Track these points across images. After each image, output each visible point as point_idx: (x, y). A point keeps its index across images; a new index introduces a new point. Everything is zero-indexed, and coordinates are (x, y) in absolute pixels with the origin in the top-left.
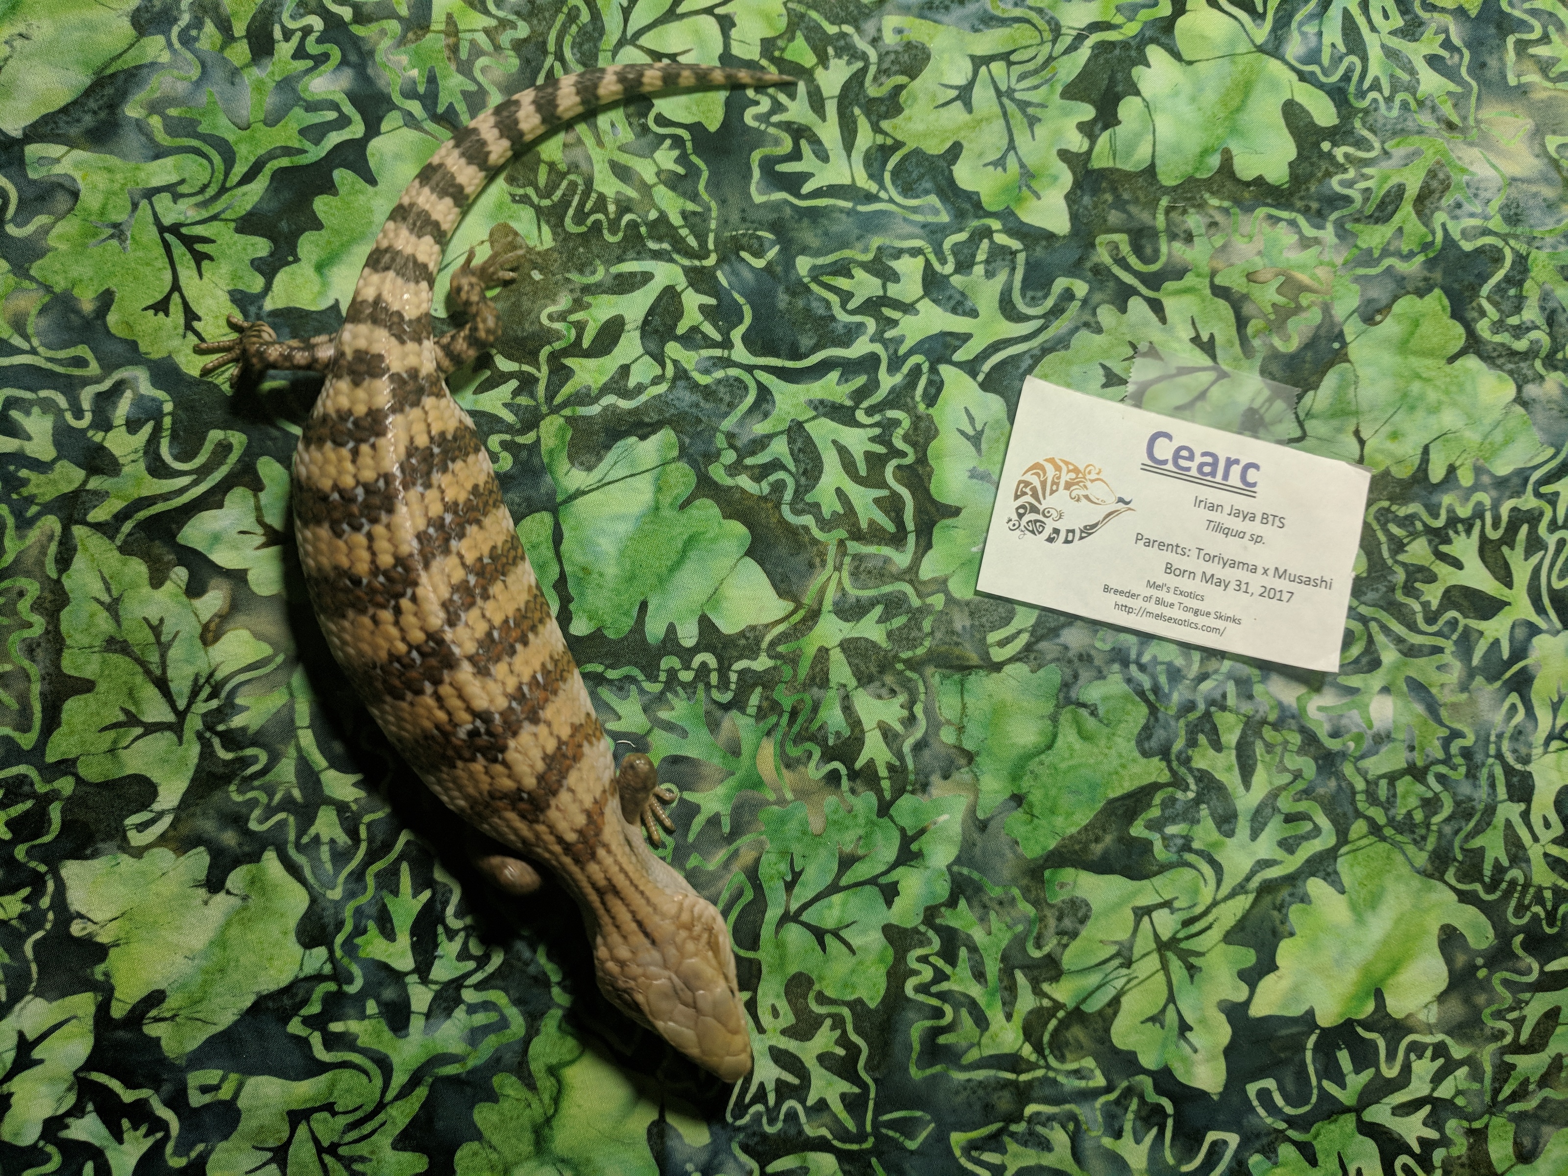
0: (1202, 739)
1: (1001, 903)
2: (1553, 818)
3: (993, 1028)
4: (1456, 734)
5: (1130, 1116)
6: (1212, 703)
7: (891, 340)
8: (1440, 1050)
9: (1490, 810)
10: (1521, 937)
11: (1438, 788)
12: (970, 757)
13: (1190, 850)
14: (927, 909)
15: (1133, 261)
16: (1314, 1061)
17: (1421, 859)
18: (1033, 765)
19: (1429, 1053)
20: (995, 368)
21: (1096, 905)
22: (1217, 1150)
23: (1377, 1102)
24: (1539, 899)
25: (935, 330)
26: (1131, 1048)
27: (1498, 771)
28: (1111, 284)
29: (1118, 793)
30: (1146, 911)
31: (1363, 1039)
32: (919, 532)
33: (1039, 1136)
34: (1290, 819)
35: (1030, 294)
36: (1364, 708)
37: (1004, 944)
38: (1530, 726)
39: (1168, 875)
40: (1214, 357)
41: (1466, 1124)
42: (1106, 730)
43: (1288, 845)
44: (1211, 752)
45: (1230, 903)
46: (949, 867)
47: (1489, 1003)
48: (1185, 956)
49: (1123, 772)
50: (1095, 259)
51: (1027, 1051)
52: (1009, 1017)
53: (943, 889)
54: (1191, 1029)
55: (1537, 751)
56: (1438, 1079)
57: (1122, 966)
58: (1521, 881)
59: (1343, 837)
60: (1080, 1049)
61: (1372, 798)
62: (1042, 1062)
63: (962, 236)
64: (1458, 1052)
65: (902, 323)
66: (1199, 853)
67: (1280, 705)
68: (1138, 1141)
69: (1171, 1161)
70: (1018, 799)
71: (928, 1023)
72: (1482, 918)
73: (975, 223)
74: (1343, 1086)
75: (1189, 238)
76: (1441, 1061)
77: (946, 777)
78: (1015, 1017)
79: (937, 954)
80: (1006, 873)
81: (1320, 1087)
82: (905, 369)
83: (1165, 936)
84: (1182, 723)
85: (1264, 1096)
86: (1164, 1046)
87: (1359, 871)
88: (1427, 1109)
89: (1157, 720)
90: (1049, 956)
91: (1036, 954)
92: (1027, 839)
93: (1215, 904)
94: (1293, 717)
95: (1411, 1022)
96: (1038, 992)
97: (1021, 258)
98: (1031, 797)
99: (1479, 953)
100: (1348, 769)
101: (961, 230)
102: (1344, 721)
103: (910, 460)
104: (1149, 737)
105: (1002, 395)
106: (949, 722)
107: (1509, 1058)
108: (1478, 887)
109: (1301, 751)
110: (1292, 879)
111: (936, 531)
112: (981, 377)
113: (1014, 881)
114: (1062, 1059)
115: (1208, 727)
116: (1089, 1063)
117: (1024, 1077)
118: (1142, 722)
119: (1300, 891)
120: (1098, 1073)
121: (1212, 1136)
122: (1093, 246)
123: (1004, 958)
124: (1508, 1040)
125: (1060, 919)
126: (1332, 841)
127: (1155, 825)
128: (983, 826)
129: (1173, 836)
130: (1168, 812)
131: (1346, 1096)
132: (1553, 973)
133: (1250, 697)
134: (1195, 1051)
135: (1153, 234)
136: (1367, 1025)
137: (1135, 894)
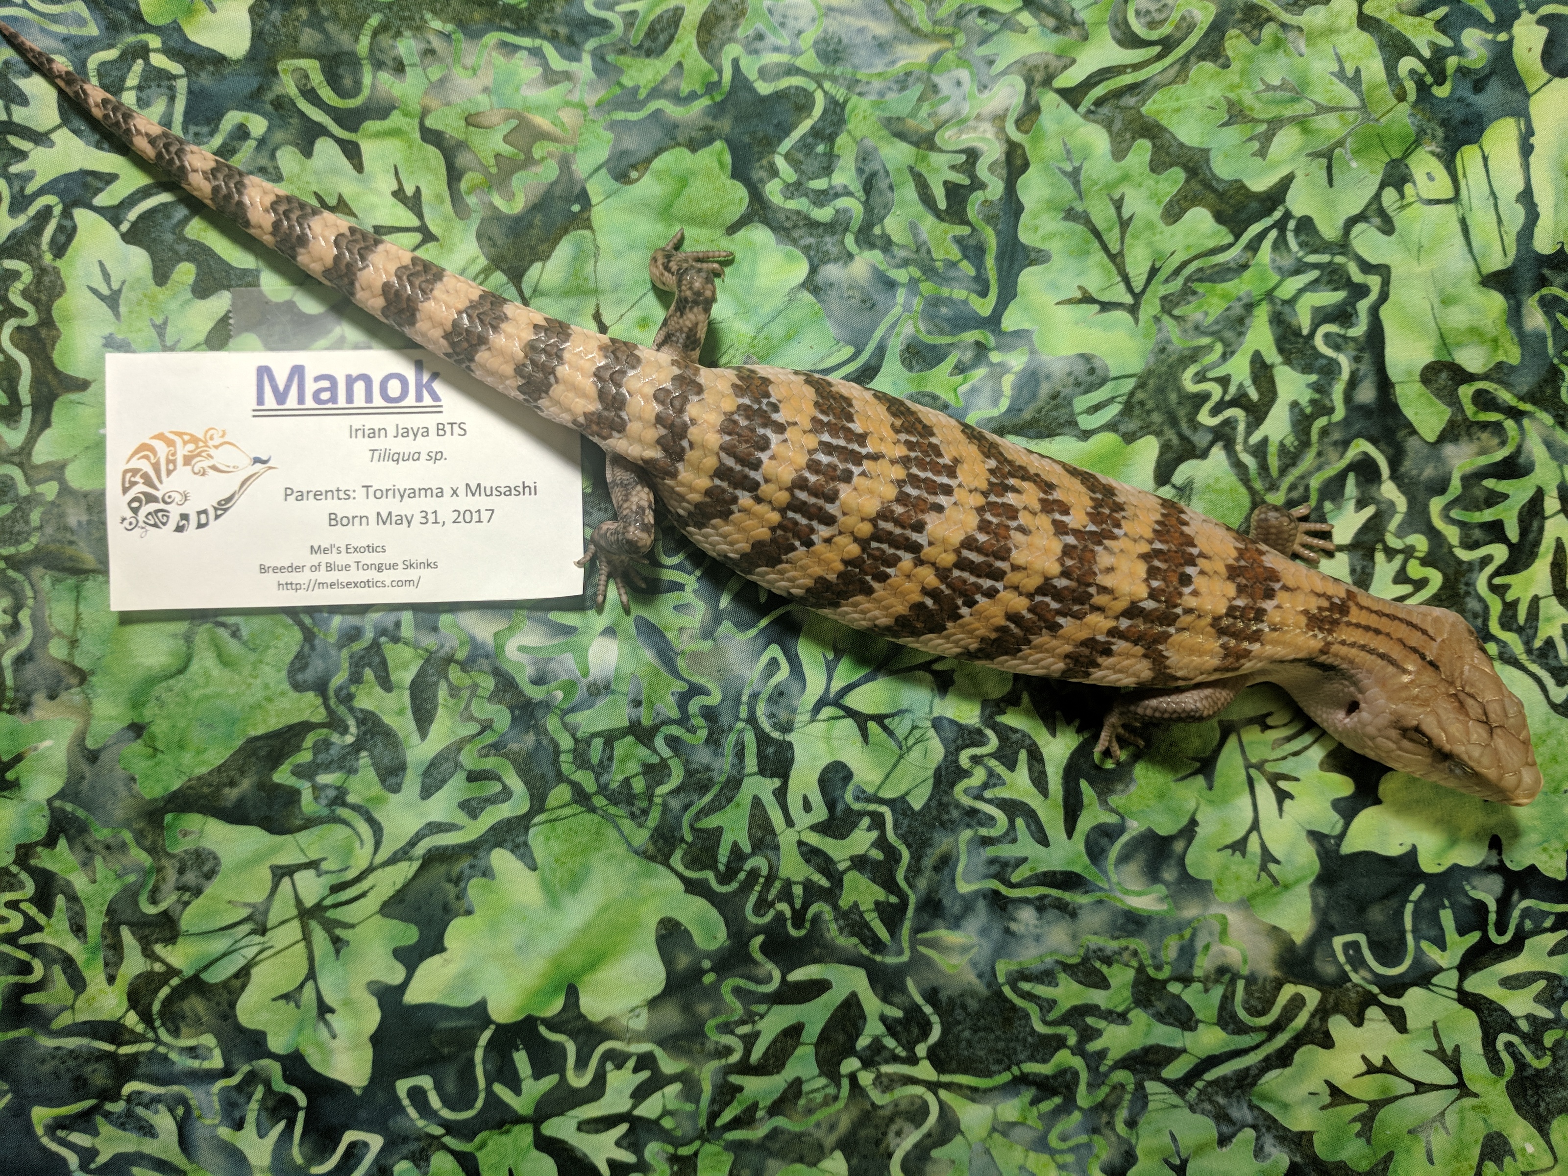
0: (369, 674)
1: (108, 847)
2: (816, 798)
3: (91, 989)
4: (695, 690)
5: (254, 1105)
6: (384, 632)
7: (17, 175)
8: (645, 1062)
9: (734, 783)
10: (760, 939)
11: (666, 752)
12: (83, 676)
13: (344, 804)
14: (19, 847)
15: (326, 94)
16: (484, 1062)
17: (641, 837)
18: (159, 690)
19: (631, 1063)
20: (143, 217)
21: (227, 861)
22: (354, 1152)
23: (561, 1113)
24: (786, 895)
25: (74, 167)
26: (260, 1027)
27: (750, 738)
28: (295, 121)
29: (260, 731)
30: (289, 871)
31: (546, 1041)
32: (36, 407)
33: (139, 1119)
34: (473, 777)
35: (193, 129)
36: (582, 653)
37: (110, 896)
38: (795, 687)
39: (316, 831)
40: (420, 216)
41: (670, 1149)
42: (253, 657)
43: (472, 808)
44: (378, 690)
45: (389, 869)
46: (50, 801)
47: (714, 1014)
48: (329, 926)
49: (270, 707)
50: (278, 90)
51: (132, 1020)
52: (111, 979)
53: (40, 826)
54: (332, 1011)
55: (802, 718)
56: (640, 1094)
57: (253, 932)
58: (765, 871)
59: (538, 804)
60: (198, 1025)
61: (581, 760)
62: (151, 1035)
63: (112, 54)
64: (668, 1065)
65: (32, 155)
66: (355, 808)
67: (472, 640)
68: (261, 1136)
69: (299, 1160)
70: (137, 729)
71: (13, 979)
72: (714, 914)
73: (131, 39)
74: (517, 1091)
75: (399, 68)
76: (645, 1075)
77: (52, 697)
78: (118, 981)
79: (30, 900)
80: (119, 813)
81: (489, 1092)
82: (32, 211)
83: (309, 902)
84: (345, 653)
85: (417, 1096)
86: (300, 1030)
87: (556, 847)
88: (623, 1128)
89: (313, 648)
90: (165, 913)
91: (151, 910)
92: (147, 777)
93: (370, 869)
94: (487, 656)
95: (611, 1026)
96: (149, 954)
97: (182, 85)
98: (155, 729)
99: (708, 955)
100: (552, 723)
101: (111, 46)
102: (552, 665)
103: (32, 319)
104: (304, 668)
105: (148, 249)
106: (59, 633)
107: (735, 1079)
108: (710, 875)
109: (494, 697)
110: (472, 848)
111: (57, 406)
112: (125, 227)
113: (127, 824)
114: (176, 1033)
115: (377, 660)
116: (209, 1040)
117: (125, 1050)
118: (295, 649)
119: (482, 863)
120: (217, 1052)
121: (350, 1136)
122: (275, 73)
123: (110, 912)
124: (735, 1058)
125: (181, 871)
126: (524, 807)
127: (306, 772)
128: (93, 757)
129: (326, 786)
130: (321, 758)
131: (521, 1104)
132: (798, 985)
133: (435, 629)
134: (334, 1037)
135: (354, 62)
136: (553, 1025)
137: (274, 850)
